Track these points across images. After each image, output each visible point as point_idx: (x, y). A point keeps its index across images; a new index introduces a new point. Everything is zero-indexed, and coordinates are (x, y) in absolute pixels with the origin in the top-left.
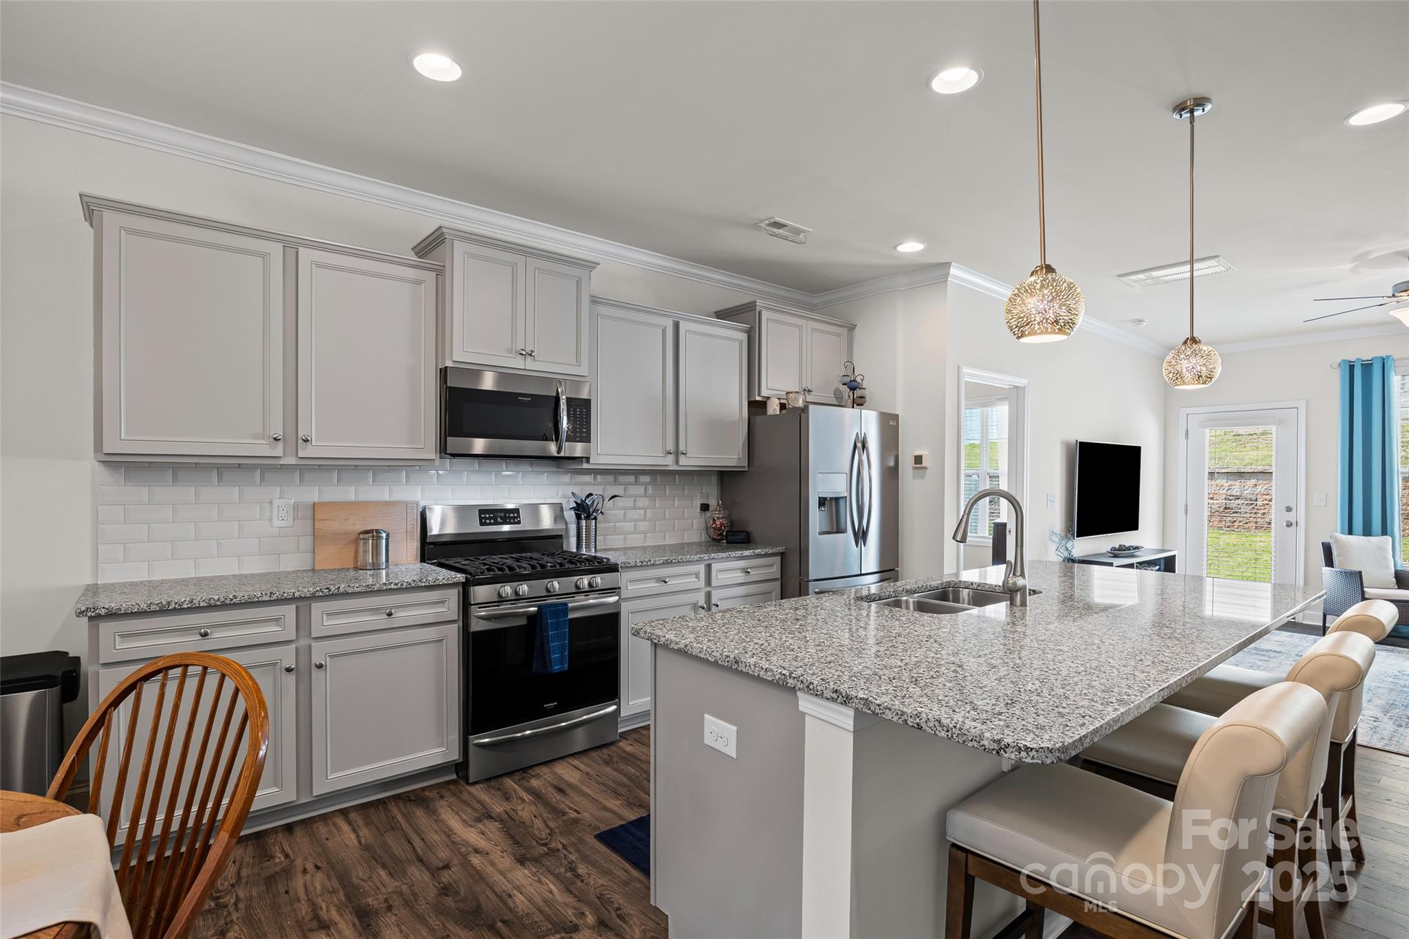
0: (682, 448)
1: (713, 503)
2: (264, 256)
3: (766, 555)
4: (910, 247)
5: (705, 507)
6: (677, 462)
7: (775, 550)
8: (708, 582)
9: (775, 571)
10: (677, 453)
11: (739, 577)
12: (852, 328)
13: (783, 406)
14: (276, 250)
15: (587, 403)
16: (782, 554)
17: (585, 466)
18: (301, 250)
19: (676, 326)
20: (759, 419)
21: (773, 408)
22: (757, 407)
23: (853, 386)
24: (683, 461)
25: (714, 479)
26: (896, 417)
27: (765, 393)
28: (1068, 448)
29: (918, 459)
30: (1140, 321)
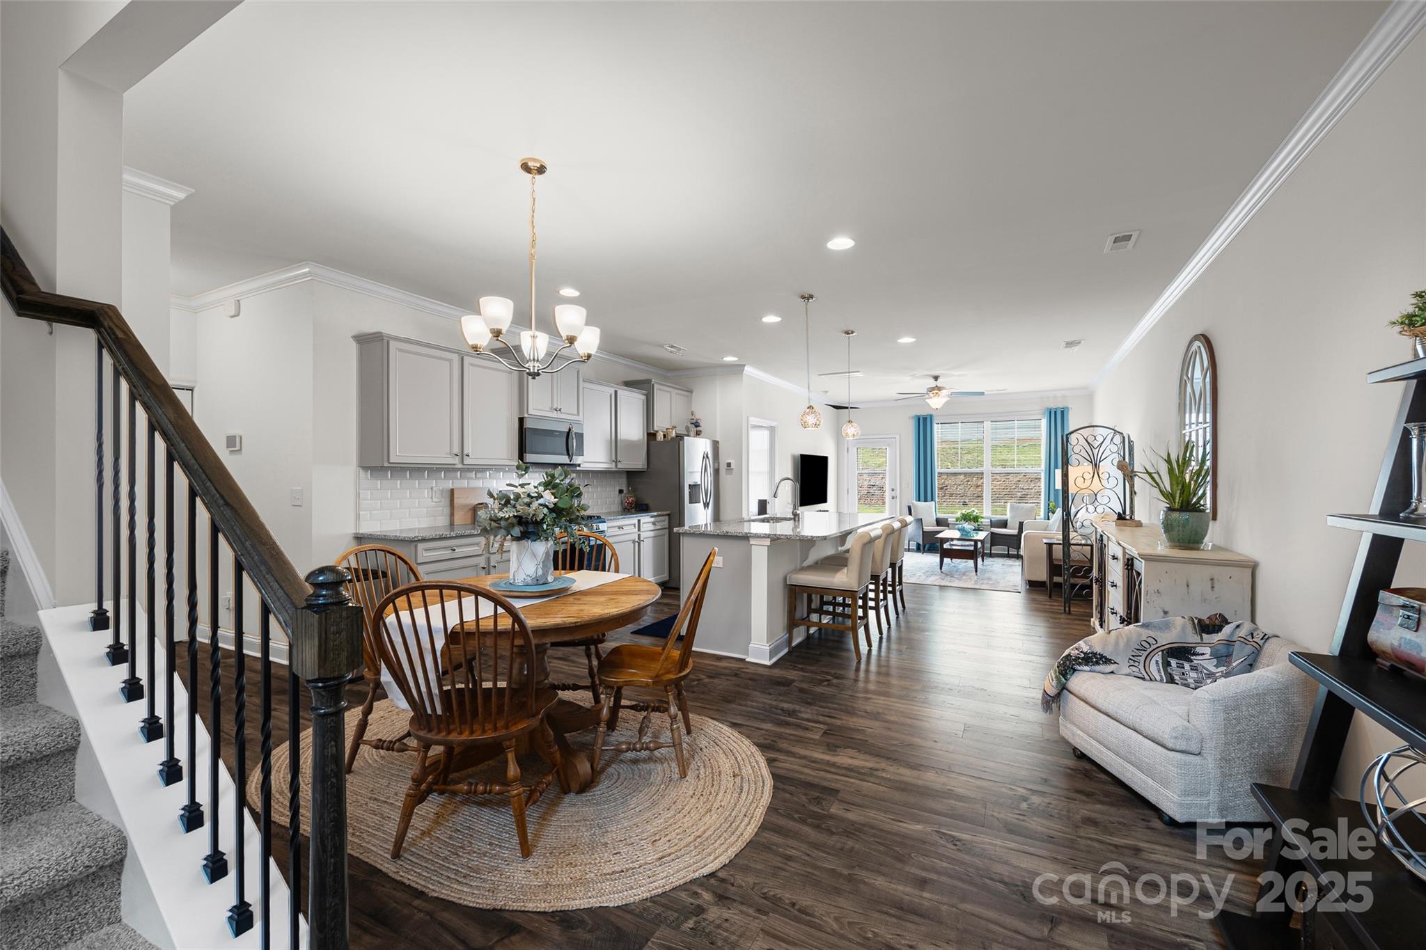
0: (619, 459)
1: (624, 488)
2: (450, 361)
3: (663, 515)
4: (729, 359)
5: (621, 491)
6: (616, 465)
7: (665, 513)
8: (639, 530)
9: (666, 524)
10: (616, 462)
11: (652, 527)
12: (691, 392)
13: (664, 436)
14: (455, 358)
15: (582, 434)
16: (668, 515)
17: (578, 468)
18: (465, 358)
19: (616, 392)
20: (652, 442)
21: (660, 437)
22: (651, 436)
23: (697, 425)
24: (620, 466)
25: (625, 476)
26: (718, 442)
27: (656, 429)
28: (794, 457)
29: (729, 465)
30: (826, 392)
